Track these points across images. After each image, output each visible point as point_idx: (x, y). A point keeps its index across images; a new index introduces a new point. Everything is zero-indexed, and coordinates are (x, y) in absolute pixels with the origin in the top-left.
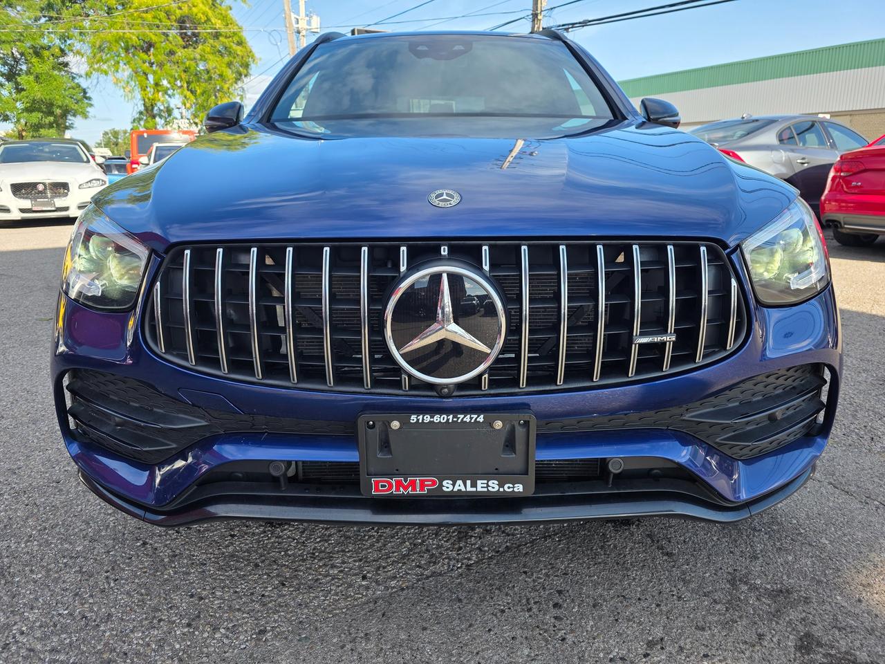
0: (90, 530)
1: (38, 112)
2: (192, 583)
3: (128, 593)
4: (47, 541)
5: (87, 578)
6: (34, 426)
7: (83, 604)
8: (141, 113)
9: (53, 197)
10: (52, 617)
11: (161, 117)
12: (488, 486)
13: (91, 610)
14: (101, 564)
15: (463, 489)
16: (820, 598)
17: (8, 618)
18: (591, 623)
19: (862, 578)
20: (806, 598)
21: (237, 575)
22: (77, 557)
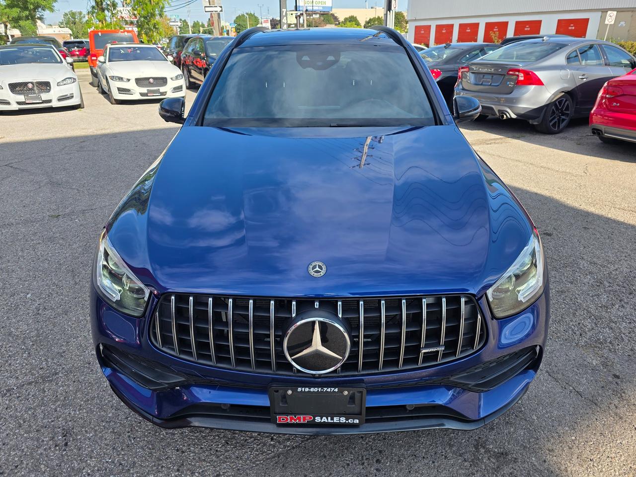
0: (114, 401)
1: (17, 7)
2: (177, 441)
3: (142, 448)
4: (91, 409)
5: (118, 436)
6: (66, 317)
7: (118, 455)
8: (93, 7)
9: (39, 93)
10: (103, 464)
11: (108, 10)
12: (340, 420)
13: (124, 460)
14: (125, 427)
15: (326, 421)
16: (523, 458)
17: (79, 464)
18: (396, 474)
19: (549, 445)
20: (516, 459)
21: (202, 436)
22: (110, 422)
